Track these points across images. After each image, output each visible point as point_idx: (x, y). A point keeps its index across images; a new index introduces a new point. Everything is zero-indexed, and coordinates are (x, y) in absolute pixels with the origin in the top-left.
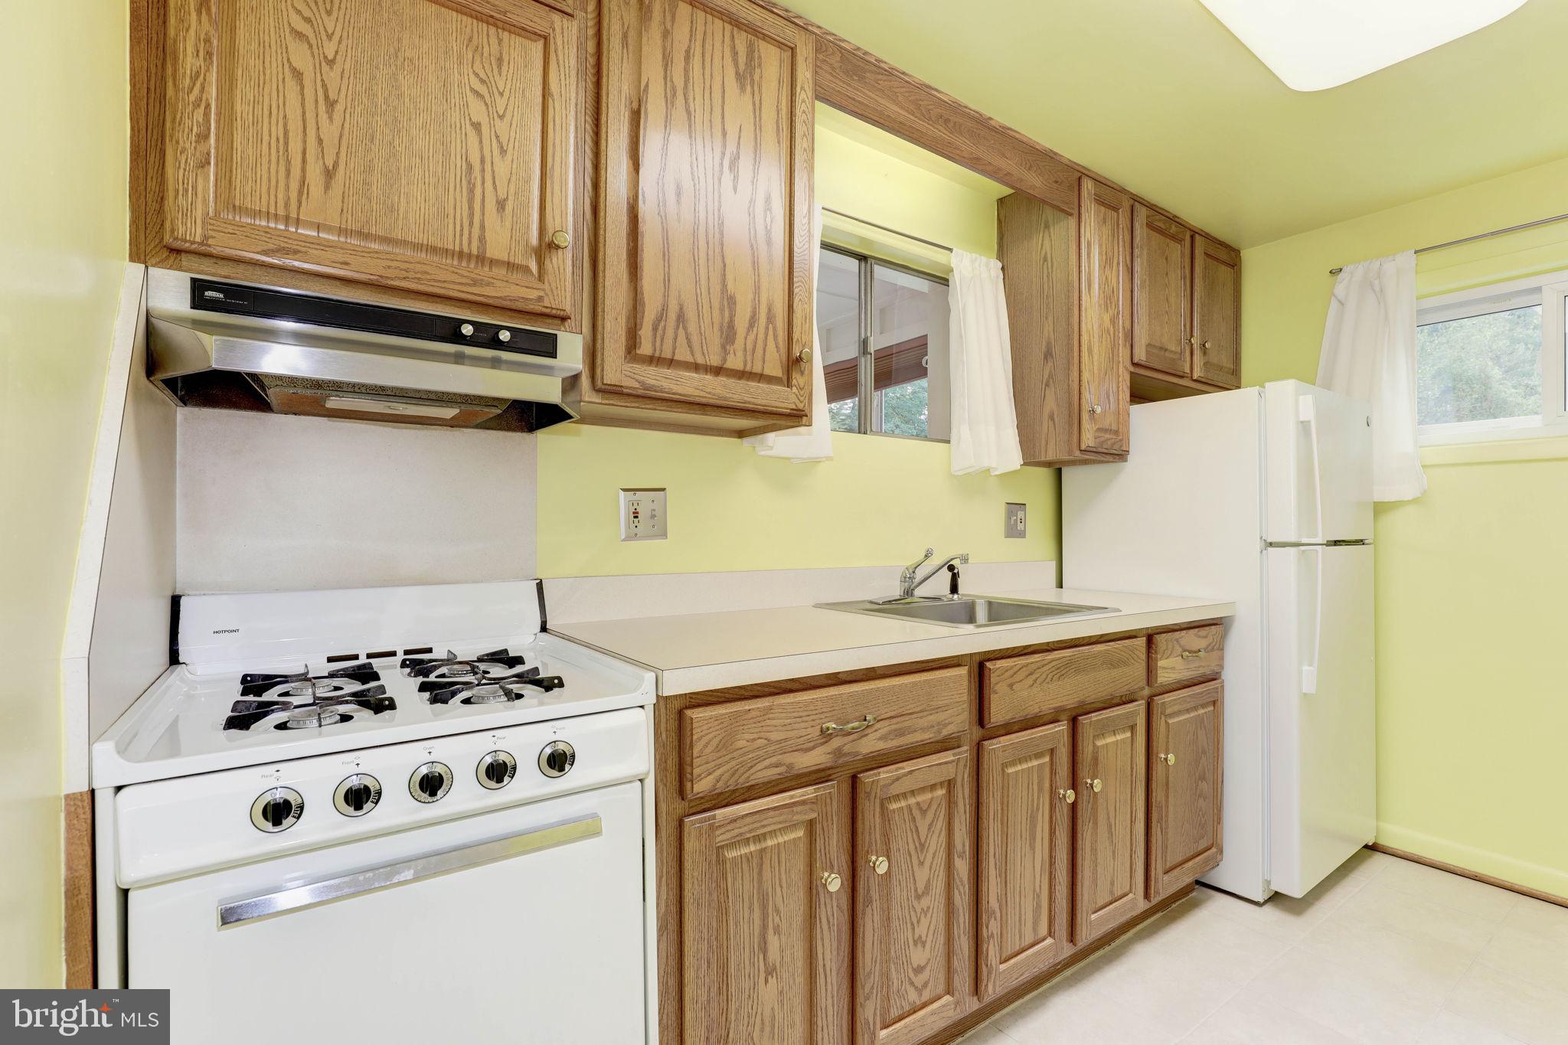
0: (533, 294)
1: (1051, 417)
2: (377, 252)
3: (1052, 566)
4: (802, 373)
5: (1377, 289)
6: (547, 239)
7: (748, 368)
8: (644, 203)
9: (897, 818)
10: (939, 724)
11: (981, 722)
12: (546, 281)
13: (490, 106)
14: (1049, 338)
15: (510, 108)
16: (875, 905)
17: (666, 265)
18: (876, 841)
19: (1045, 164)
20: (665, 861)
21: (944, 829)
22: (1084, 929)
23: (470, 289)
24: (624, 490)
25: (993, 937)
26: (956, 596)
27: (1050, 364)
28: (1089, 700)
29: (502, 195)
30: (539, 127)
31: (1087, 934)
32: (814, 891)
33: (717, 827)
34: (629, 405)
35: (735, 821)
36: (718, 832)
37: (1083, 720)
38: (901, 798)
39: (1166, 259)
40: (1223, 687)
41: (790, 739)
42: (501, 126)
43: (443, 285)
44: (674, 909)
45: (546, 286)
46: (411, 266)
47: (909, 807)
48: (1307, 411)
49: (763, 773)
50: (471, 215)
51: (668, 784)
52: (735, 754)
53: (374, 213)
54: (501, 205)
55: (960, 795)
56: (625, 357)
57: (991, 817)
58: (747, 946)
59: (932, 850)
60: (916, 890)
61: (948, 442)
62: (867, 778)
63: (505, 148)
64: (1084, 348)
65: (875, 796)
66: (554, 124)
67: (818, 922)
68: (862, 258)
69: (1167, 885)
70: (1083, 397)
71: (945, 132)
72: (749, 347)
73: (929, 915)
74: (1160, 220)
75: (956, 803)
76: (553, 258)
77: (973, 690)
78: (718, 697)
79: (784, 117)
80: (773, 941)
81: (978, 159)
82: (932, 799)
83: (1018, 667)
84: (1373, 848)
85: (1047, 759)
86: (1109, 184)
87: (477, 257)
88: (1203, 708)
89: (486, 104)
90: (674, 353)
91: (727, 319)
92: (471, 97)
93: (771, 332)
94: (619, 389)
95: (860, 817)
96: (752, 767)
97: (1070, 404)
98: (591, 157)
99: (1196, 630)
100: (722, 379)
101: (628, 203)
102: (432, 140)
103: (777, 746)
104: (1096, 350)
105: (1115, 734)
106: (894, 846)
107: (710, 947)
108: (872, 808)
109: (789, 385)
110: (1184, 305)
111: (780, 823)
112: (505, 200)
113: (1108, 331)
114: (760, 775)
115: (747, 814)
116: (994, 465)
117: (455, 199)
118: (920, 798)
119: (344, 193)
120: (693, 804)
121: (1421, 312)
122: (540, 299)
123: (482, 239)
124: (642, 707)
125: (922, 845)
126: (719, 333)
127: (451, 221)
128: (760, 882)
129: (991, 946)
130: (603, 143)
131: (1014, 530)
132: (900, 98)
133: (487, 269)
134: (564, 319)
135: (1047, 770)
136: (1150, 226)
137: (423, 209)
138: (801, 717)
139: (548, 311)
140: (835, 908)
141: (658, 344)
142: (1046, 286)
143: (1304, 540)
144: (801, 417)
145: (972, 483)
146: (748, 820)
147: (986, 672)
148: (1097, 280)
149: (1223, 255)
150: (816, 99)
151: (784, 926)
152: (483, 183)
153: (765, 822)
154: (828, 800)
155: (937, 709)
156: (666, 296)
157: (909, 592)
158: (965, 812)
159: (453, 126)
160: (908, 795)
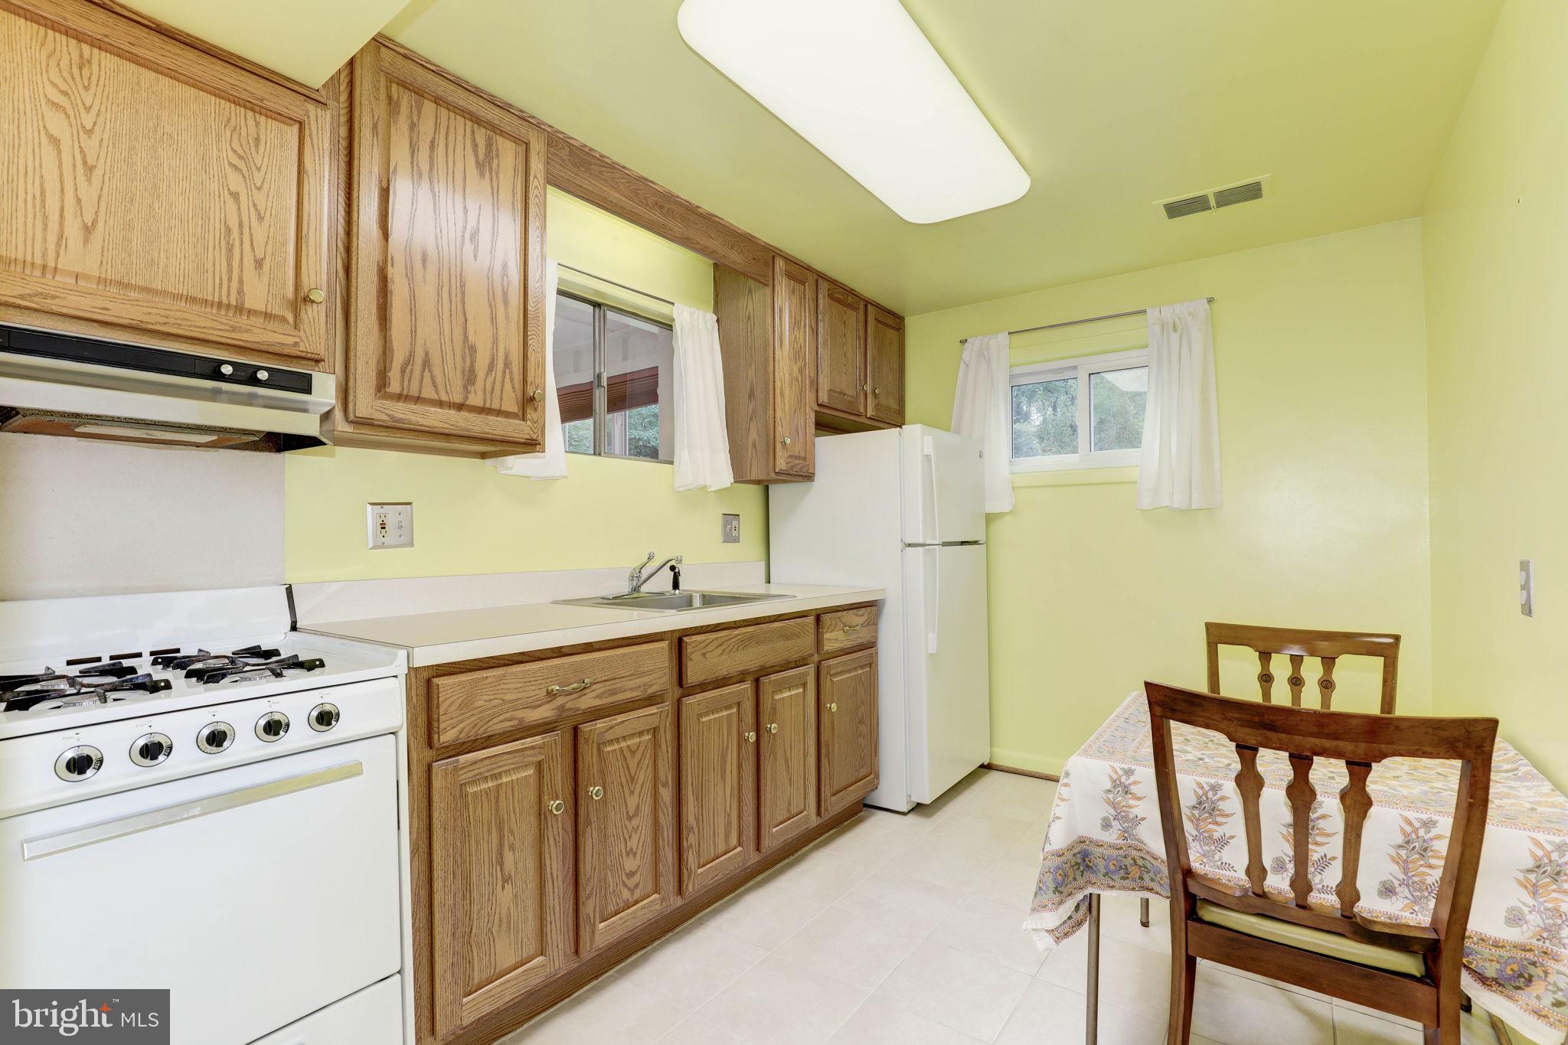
0: (290, 340)
1: (754, 446)
2: (137, 301)
3: (762, 565)
4: (536, 410)
5: (987, 357)
6: (302, 294)
7: (488, 405)
8: (392, 266)
9: (611, 758)
10: (645, 685)
11: (680, 684)
12: (302, 329)
13: (248, 179)
14: (752, 381)
15: (267, 181)
16: (593, 826)
17: (413, 318)
18: (594, 776)
19: (745, 244)
20: (416, 798)
21: (650, 765)
22: (767, 839)
23: (233, 335)
24: (370, 504)
25: (692, 847)
26: (677, 591)
27: (753, 402)
28: (769, 664)
29: (259, 254)
30: (294, 198)
31: (769, 843)
32: (543, 817)
33: (460, 768)
34: (378, 434)
35: (476, 763)
36: (461, 772)
37: (764, 680)
38: (614, 742)
39: (844, 323)
40: (877, 653)
41: (521, 699)
42: (260, 198)
43: (202, 330)
44: (424, 835)
45: (302, 333)
46: (172, 313)
47: (621, 749)
48: (929, 449)
49: (498, 726)
50: (230, 271)
51: (419, 738)
52: (475, 712)
53: (134, 266)
54: (259, 264)
55: (663, 740)
56: (376, 394)
57: (689, 754)
58: (486, 859)
59: (640, 782)
60: (628, 813)
61: (672, 463)
62: (585, 728)
63: (262, 215)
64: (778, 392)
65: (593, 741)
66: (309, 198)
67: (546, 839)
68: (596, 305)
69: (836, 805)
70: (777, 430)
71: (661, 216)
72: (489, 387)
73: (639, 832)
74: (838, 293)
75: (660, 746)
76: (308, 310)
77: (674, 659)
78: (460, 668)
79: (519, 199)
80: (509, 857)
81: (688, 239)
82: (640, 743)
83: (710, 640)
84: (987, 767)
85: (735, 710)
86: (799, 263)
87: (236, 307)
88: (862, 669)
89: (244, 177)
90: (420, 392)
91: (468, 364)
92: (229, 170)
93: (508, 376)
94: (369, 421)
95: (580, 758)
96: (489, 721)
97: (767, 436)
98: (343, 224)
99: (855, 610)
100: (464, 414)
101: (378, 265)
102: (191, 205)
103: (510, 705)
104: (787, 393)
105: (790, 690)
106: (609, 780)
107: (455, 861)
108: (590, 751)
109: (524, 419)
110: (859, 359)
111: (513, 764)
112: (262, 259)
113: (797, 378)
114: (496, 727)
115: (485, 758)
116: (708, 483)
117: (214, 257)
118: (630, 742)
119: (103, 247)
120: (439, 752)
121: (1012, 377)
122: (296, 344)
123: (240, 292)
124: (396, 677)
125: (632, 779)
126: (461, 376)
127: (210, 275)
128: (497, 810)
129: (690, 853)
130: (355, 214)
131: (730, 536)
132: (622, 187)
133: (245, 317)
134: (317, 361)
135: (735, 719)
136: (831, 296)
137: (182, 264)
138: (530, 682)
139: (303, 354)
140: (560, 830)
141: (406, 383)
142: (750, 341)
143: (928, 542)
144: (536, 445)
145: (694, 497)
146: (486, 762)
147: (684, 645)
148: (787, 338)
149: (890, 321)
150: (549, 183)
151: (517, 845)
152: (242, 244)
153: (500, 764)
154: (554, 745)
155: (643, 674)
156: (413, 344)
157: (636, 589)
158: (667, 752)
159: (212, 195)
160: (620, 740)
